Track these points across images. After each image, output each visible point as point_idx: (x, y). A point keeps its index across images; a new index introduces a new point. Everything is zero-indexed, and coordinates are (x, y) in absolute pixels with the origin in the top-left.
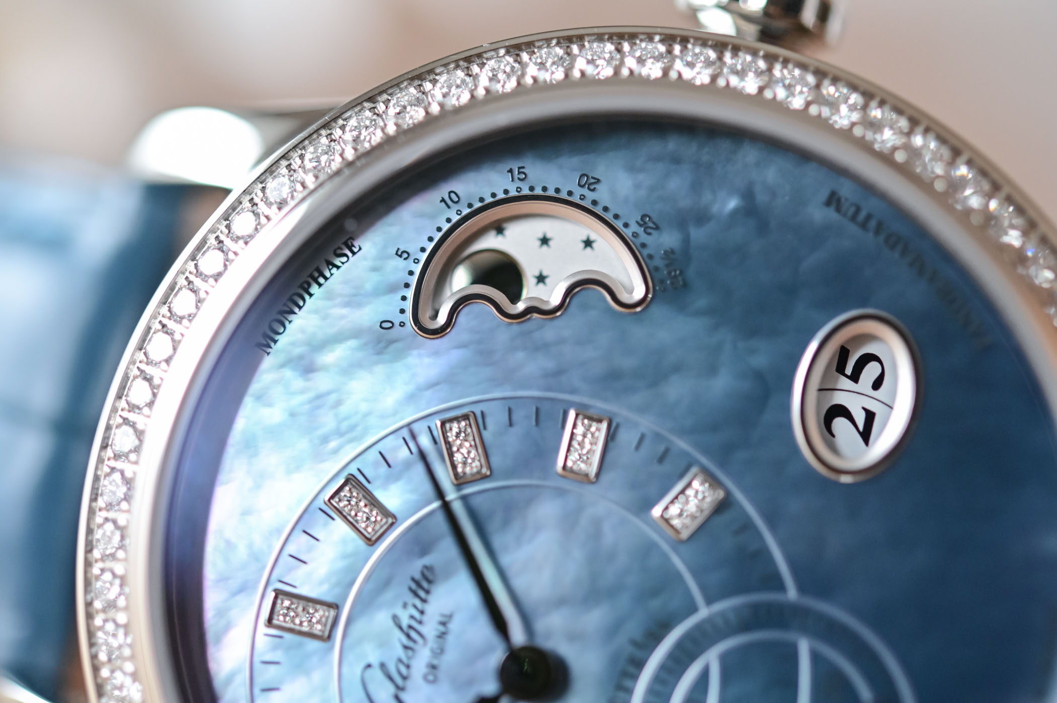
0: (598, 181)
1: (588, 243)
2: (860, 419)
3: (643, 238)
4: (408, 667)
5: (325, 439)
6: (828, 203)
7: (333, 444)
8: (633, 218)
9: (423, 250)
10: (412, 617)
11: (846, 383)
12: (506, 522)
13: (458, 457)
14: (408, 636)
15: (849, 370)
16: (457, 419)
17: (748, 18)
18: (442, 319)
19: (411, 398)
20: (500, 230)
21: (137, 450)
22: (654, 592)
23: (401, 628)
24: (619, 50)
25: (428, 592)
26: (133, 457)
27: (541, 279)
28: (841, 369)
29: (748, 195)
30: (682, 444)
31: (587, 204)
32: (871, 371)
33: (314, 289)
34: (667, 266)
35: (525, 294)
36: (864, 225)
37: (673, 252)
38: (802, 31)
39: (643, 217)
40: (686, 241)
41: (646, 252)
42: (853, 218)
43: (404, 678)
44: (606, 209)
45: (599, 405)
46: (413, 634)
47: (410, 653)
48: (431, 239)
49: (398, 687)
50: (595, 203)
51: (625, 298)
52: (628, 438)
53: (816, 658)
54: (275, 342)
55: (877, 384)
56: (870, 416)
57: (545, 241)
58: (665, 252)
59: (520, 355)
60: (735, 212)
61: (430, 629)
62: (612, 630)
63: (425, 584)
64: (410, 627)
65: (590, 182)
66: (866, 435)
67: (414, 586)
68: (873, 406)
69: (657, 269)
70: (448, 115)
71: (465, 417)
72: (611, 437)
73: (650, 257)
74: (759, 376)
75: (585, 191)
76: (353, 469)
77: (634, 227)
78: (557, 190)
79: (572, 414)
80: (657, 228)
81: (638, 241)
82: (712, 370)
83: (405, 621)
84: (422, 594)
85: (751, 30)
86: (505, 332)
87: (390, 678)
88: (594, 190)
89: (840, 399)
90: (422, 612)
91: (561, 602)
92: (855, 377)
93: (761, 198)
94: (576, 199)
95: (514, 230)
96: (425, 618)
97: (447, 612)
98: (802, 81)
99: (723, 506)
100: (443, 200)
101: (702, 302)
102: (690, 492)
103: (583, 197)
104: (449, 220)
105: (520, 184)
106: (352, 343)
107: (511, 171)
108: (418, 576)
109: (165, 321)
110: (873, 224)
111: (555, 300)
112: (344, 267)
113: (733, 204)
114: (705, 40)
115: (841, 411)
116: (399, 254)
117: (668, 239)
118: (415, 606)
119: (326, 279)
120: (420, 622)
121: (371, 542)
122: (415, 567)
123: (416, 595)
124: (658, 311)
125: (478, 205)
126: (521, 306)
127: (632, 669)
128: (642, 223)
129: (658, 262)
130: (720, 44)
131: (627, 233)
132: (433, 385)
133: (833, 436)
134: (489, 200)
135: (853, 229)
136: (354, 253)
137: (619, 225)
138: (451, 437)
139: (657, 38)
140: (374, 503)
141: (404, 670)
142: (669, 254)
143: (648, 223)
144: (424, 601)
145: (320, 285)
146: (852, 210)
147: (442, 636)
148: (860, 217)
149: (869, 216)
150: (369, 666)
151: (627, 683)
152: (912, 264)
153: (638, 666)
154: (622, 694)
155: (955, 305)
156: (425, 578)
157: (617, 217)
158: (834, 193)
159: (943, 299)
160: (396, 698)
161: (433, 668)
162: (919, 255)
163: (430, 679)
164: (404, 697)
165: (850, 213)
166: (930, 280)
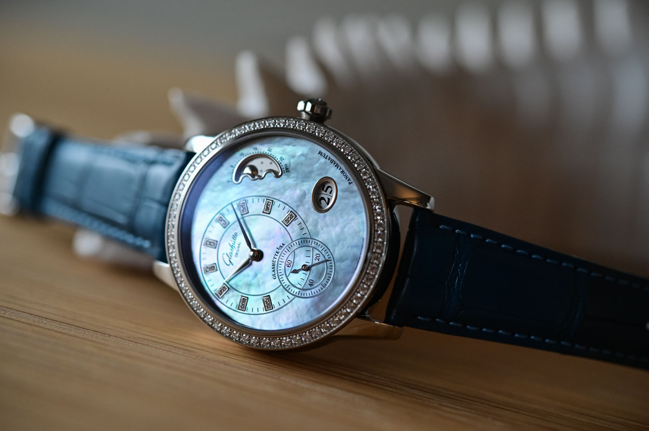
0: (272, 150)
1: (271, 163)
2: (327, 200)
3: (281, 161)
4: (232, 254)
5: (215, 206)
6: (319, 154)
7: (217, 207)
9: (237, 166)
10: (233, 243)
11: (324, 192)
14: (232, 248)
15: (325, 190)
18: (240, 180)
22: (283, 237)
23: (230, 246)
25: (236, 238)
27: (261, 170)
28: (323, 189)
30: (287, 206)
32: (329, 190)
34: (285, 167)
37: (286, 164)
39: (281, 157)
40: (289, 162)
41: (281, 164)
42: (324, 157)
43: (231, 256)
44: (273, 156)
45: (271, 198)
46: (233, 247)
47: (232, 251)
49: (230, 258)
50: (271, 154)
51: (277, 174)
52: (276, 204)
55: (330, 192)
56: (329, 200)
57: (262, 163)
59: (256, 187)
60: (300, 155)
61: (236, 246)
62: (273, 245)
64: (232, 246)
65: (270, 150)
66: (328, 203)
67: (233, 237)
68: (329, 197)
70: (240, 136)
72: (273, 204)
73: (282, 166)
77: (279, 159)
78: (263, 152)
79: (265, 200)
80: (284, 159)
81: (279, 163)
82: (296, 189)
83: (231, 244)
84: (235, 238)
86: (253, 183)
87: (228, 256)
88: (271, 152)
89: (322, 196)
90: (235, 242)
92: (326, 191)
94: (267, 154)
95: (255, 162)
96: (235, 244)
97: (240, 242)
98: (312, 127)
99: (296, 218)
100: (240, 155)
103: (269, 153)
104: (243, 159)
105: (256, 151)
106: (222, 186)
107: (254, 148)
108: (234, 234)
110: (328, 158)
113: (300, 153)
115: (323, 199)
116: (231, 166)
117: (286, 162)
118: (233, 241)
120: (234, 244)
121: (225, 228)
123: (233, 239)
127: (277, 254)
128: (281, 159)
129: (284, 167)
131: (278, 161)
132: (238, 194)
133: (321, 204)
135: (324, 159)
137: (276, 159)
141: (231, 254)
144: (235, 240)
146: (324, 154)
147: (238, 247)
148: (326, 156)
149: (327, 156)
150: (224, 254)
151: (276, 257)
152: (336, 166)
153: (278, 253)
154: (275, 259)
155: (344, 175)
156: (235, 235)
157: (275, 157)
158: (320, 151)
159: (342, 173)
160: (229, 260)
161: (237, 254)
162: (337, 164)
163: (236, 256)
164: (231, 260)
165: (323, 156)
166: (339, 170)
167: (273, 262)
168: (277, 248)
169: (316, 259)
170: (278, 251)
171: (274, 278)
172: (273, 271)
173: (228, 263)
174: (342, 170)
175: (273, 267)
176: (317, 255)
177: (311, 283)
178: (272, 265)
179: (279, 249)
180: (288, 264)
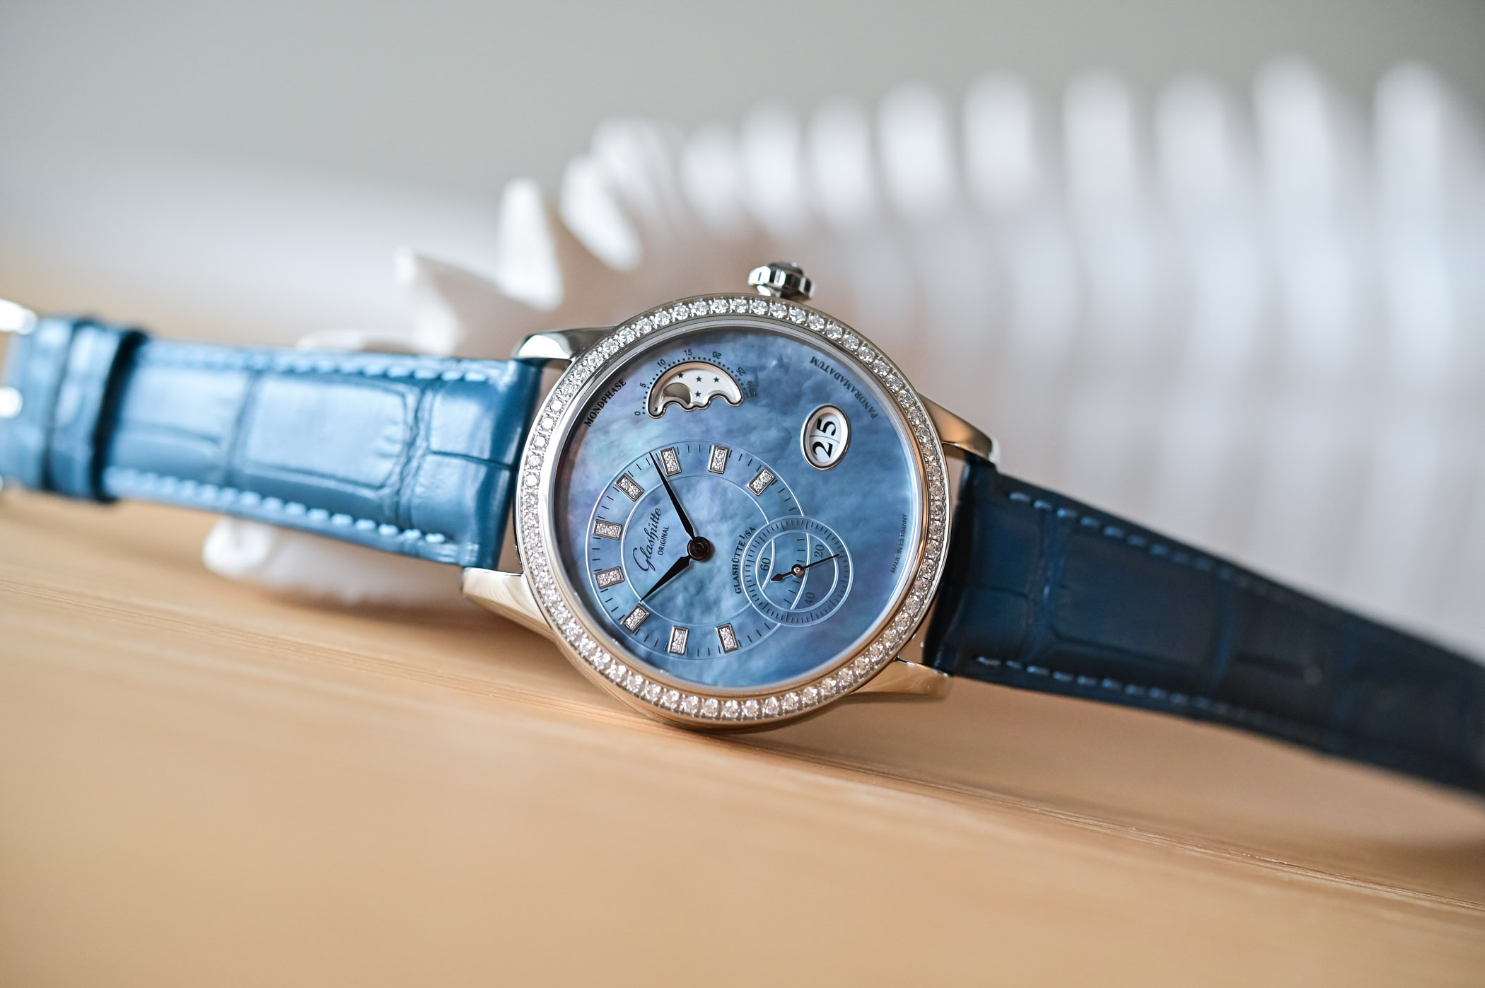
0: (720, 355)
1: (716, 380)
2: (827, 447)
3: (739, 377)
4: (651, 549)
5: (614, 460)
6: (812, 362)
7: (617, 462)
8: (735, 369)
9: (651, 383)
10: (652, 529)
11: (819, 433)
12: (688, 491)
13: (668, 465)
14: (651, 537)
15: (822, 428)
16: (667, 450)
17: (776, 289)
18: (660, 410)
19: (648, 442)
20: (681, 376)
21: (540, 465)
22: (749, 516)
23: (648, 534)
24: (728, 302)
25: (658, 519)
26: (539, 468)
27: (698, 394)
28: (819, 428)
29: (780, 360)
30: (756, 458)
31: (716, 364)
32: (830, 428)
33: (608, 400)
34: (749, 387)
35: (692, 401)
36: (826, 370)
37: (751, 382)
38: (799, 293)
39: (739, 368)
40: (756, 378)
41: (740, 382)
42: (822, 368)
43: (650, 553)
44: (724, 366)
45: (724, 444)
46: (653, 536)
47: (652, 543)
48: (654, 379)
49: (647, 556)
50: (719, 363)
51: (732, 401)
52: (735, 456)
53: (811, 537)
54: (593, 421)
55: (833, 433)
56: (831, 446)
57: (699, 379)
58: (748, 382)
59: (691, 425)
60: (776, 366)
61: (660, 533)
62: (732, 531)
63: (657, 517)
64: (651, 533)
65: (717, 355)
66: (829, 453)
67: (652, 517)
68: (831, 441)
69: (744, 389)
70: (661, 329)
71: (670, 449)
72: (728, 455)
73: (742, 384)
74: (787, 430)
75: (715, 359)
76: (626, 471)
77: (735, 373)
78: (704, 359)
79: (713, 447)
80: (744, 373)
81: (737, 378)
82: (769, 428)
83: (649, 531)
84: (656, 520)
85: (778, 294)
86: (686, 416)
87: (644, 553)
88: (719, 358)
89: (817, 439)
90: (656, 527)
91: (711, 521)
92: (824, 431)
93: (786, 360)
94: (712, 362)
95: (686, 375)
96: (658, 529)
97: (667, 523)
98: (800, 314)
99: (774, 481)
100: (658, 363)
101: (764, 402)
102: (761, 477)
103: (714, 361)
104: (661, 371)
105: (690, 356)
106: (624, 421)
107: (685, 351)
108: (654, 513)
109: (549, 413)
110: (829, 370)
111: (705, 401)
112: (619, 391)
113: (774, 363)
114: (762, 298)
115: (819, 444)
116: (641, 385)
117: (749, 377)
118: (653, 525)
119: (612, 396)
120: (656, 531)
121: (635, 500)
122: (653, 510)
123: (654, 520)
124: (746, 405)
125: (673, 365)
126: (691, 405)
127: (740, 547)
128: (739, 371)
129: (746, 386)
130: (767, 300)
131: (733, 375)
132: (658, 437)
133: (817, 454)
134: (677, 363)
135: (822, 371)
136: (623, 385)
137: (730, 371)
138: (665, 457)
139: (743, 298)
140: (634, 484)
142: (750, 383)
143: (741, 371)
144: (657, 523)
145: (610, 398)
146: (822, 364)
147: (664, 536)
148: (825, 367)
149: (828, 366)
150: (636, 549)
151: (739, 552)
152: (845, 385)
153: (743, 546)
154: (737, 557)
155: (862, 400)
156: (657, 513)
157: (728, 369)
158: (814, 358)
159: (857, 398)
160: (647, 561)
161: (661, 549)
162: (848, 381)
163: (661, 553)
164: (649, 559)
165: (821, 366)
166: (852, 391)
167: (734, 562)
168: (740, 536)
169: (817, 554)
170: (743, 541)
171: (738, 591)
172: (734, 579)
173: (645, 566)
174: (856, 392)
175: (735, 571)
176: (818, 548)
177: (809, 600)
178: (732, 567)
179: (744, 538)
180: (764, 565)
